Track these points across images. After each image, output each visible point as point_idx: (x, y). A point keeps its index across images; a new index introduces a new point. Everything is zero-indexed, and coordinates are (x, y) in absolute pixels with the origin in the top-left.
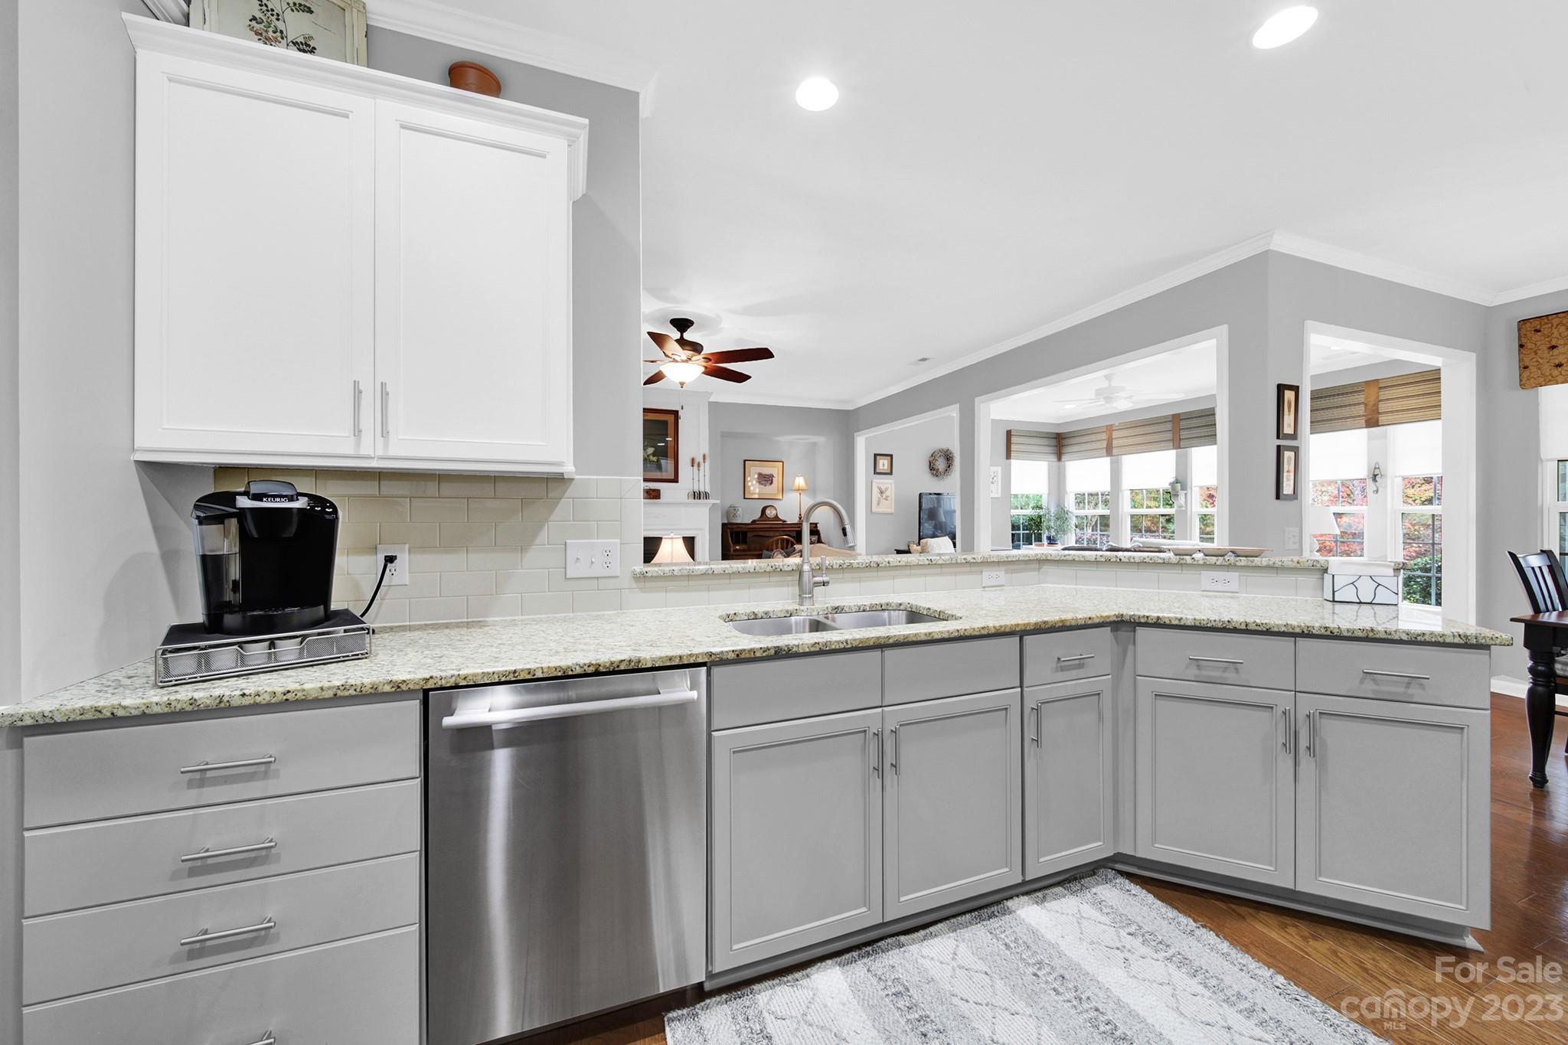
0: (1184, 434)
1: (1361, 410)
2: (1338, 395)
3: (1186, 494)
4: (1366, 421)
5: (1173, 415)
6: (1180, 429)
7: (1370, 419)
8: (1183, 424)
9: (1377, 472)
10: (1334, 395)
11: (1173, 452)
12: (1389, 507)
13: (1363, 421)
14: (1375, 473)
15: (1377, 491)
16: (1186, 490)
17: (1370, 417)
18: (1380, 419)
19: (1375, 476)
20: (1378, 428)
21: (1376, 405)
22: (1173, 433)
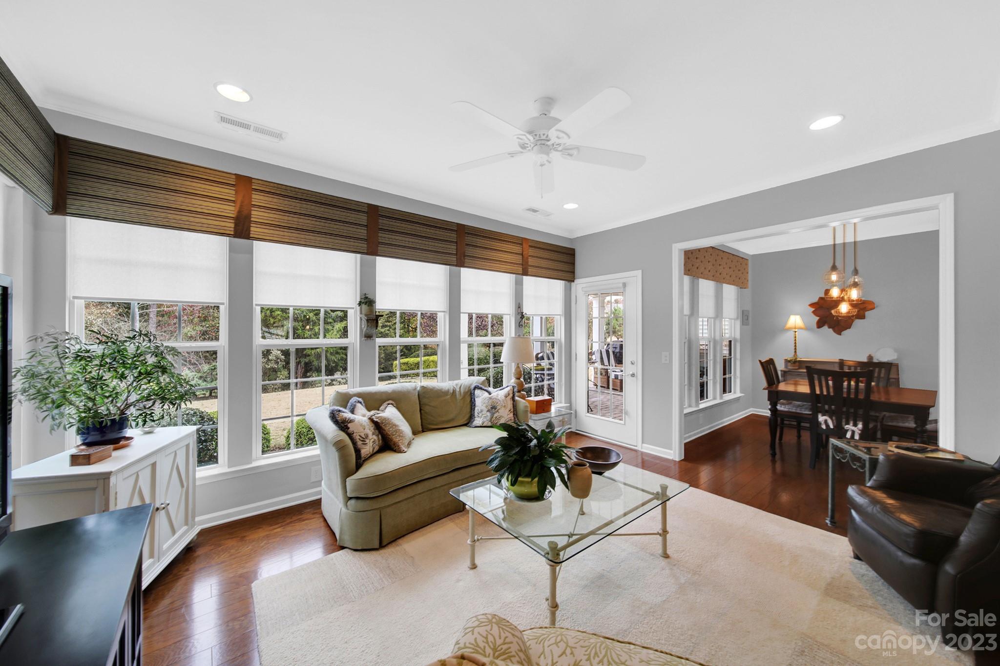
0: (383, 237)
8: (383, 222)
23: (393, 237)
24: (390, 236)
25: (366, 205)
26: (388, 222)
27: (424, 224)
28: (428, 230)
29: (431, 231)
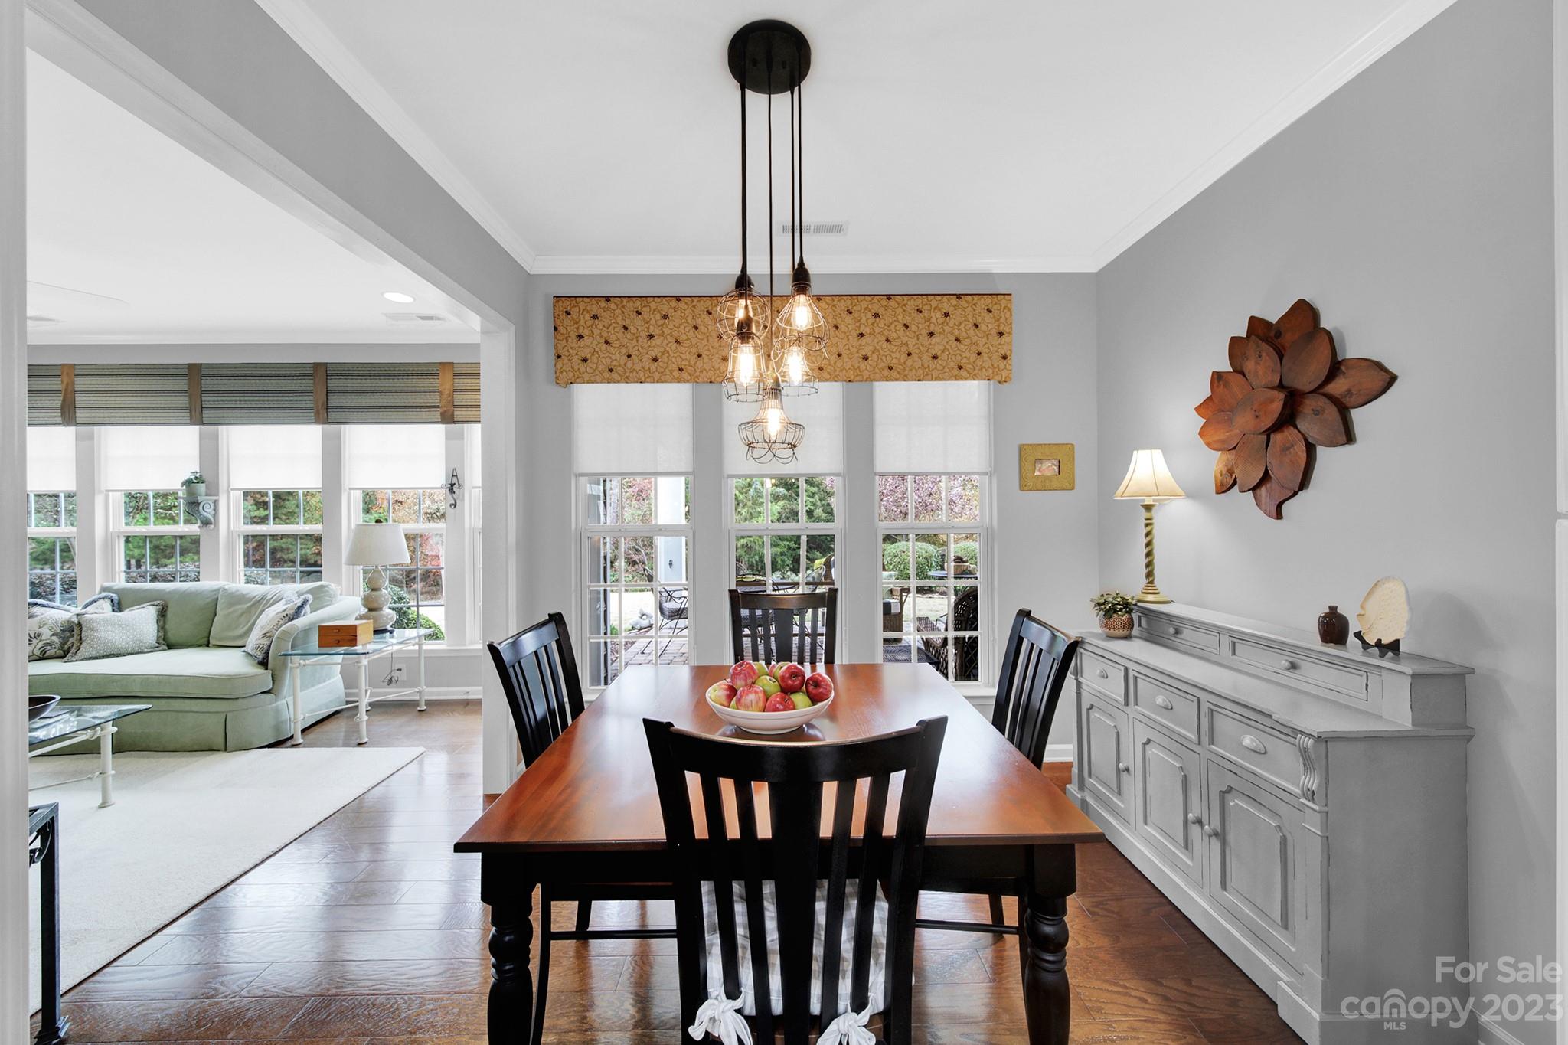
0: (209, 401)
1: (434, 399)
2: (413, 374)
3: (216, 502)
4: (442, 414)
5: (190, 365)
6: (202, 392)
7: (445, 411)
8: (208, 383)
9: (455, 480)
10: (408, 374)
11: (195, 430)
12: (467, 525)
13: (439, 413)
14: (453, 482)
15: (455, 505)
16: (218, 495)
17: (445, 409)
18: (456, 413)
19: (452, 485)
20: (453, 425)
21: (451, 395)
22: (190, 397)
23: (219, 399)
24: (215, 399)
25: (187, 366)
26: (212, 382)
27: (261, 375)
28: (267, 381)
29: (272, 381)
